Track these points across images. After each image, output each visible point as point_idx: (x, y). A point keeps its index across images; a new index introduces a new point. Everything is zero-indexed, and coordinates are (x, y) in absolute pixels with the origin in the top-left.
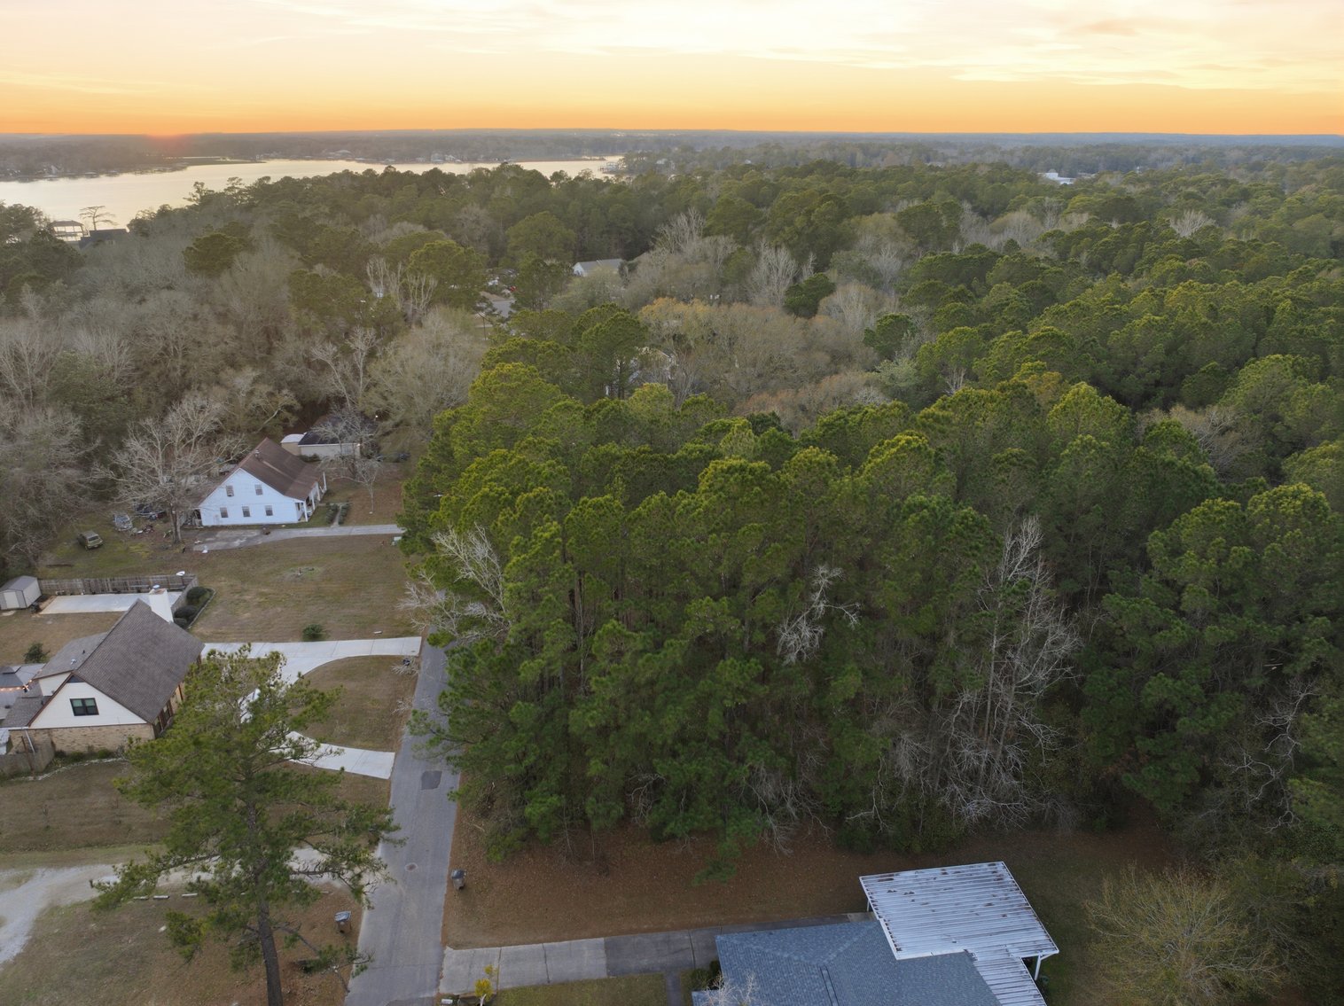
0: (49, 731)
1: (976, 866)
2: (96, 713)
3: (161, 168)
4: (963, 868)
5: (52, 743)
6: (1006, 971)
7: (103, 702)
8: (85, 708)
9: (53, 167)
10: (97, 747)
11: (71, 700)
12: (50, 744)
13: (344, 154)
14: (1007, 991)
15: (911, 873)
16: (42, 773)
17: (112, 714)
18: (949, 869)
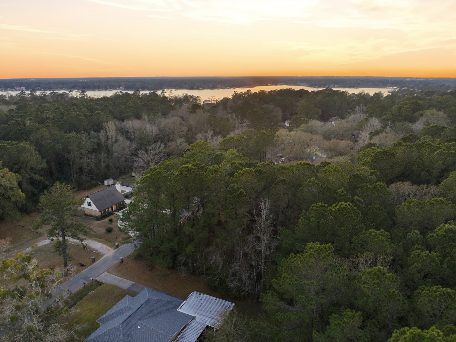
0: (84, 208)
1: (226, 302)
2: (91, 206)
3: (248, 87)
4: (222, 301)
5: (84, 211)
6: (199, 325)
7: (92, 204)
8: (89, 204)
9: (220, 86)
10: (91, 214)
11: (88, 202)
12: (83, 211)
13: (304, 84)
14: (193, 329)
15: (207, 296)
16: (79, 216)
17: (94, 207)
18: (218, 299)
